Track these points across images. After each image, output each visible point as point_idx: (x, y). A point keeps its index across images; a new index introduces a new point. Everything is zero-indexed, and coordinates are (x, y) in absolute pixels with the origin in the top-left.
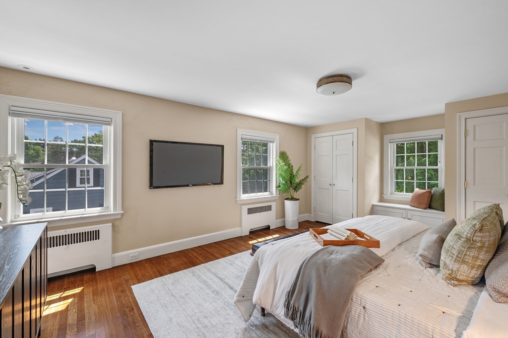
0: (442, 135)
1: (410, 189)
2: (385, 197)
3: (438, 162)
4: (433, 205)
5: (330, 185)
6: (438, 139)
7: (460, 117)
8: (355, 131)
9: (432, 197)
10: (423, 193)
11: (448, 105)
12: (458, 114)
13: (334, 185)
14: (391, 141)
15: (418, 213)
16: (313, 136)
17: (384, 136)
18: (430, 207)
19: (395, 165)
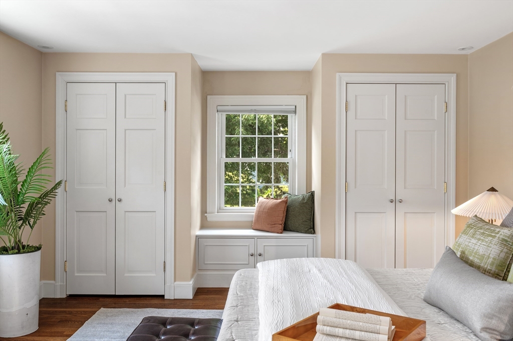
0: (296, 106)
1: (248, 200)
2: (211, 218)
3: (289, 151)
4: (290, 224)
5: (110, 200)
6: (290, 112)
7: (340, 78)
8: (170, 78)
9: (287, 211)
10: (277, 205)
11: (326, 57)
12: (338, 74)
13: (120, 200)
14: (219, 108)
15: (273, 242)
16: (61, 78)
17: (209, 97)
18: (286, 228)
19: (224, 156)
